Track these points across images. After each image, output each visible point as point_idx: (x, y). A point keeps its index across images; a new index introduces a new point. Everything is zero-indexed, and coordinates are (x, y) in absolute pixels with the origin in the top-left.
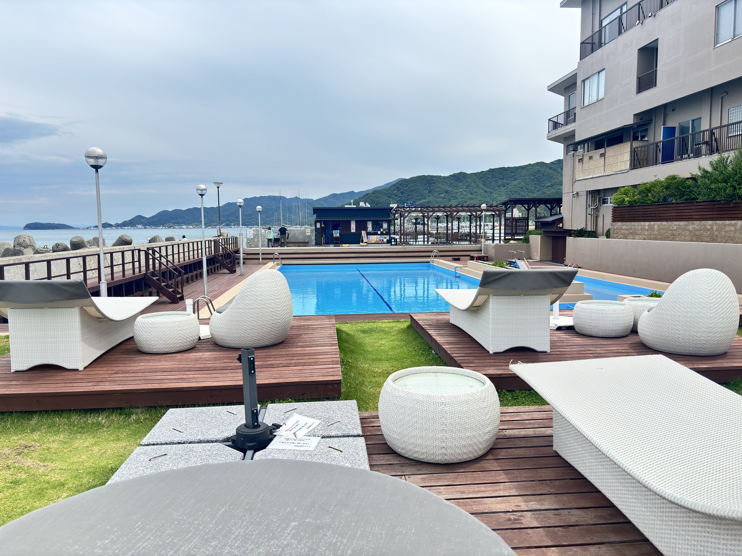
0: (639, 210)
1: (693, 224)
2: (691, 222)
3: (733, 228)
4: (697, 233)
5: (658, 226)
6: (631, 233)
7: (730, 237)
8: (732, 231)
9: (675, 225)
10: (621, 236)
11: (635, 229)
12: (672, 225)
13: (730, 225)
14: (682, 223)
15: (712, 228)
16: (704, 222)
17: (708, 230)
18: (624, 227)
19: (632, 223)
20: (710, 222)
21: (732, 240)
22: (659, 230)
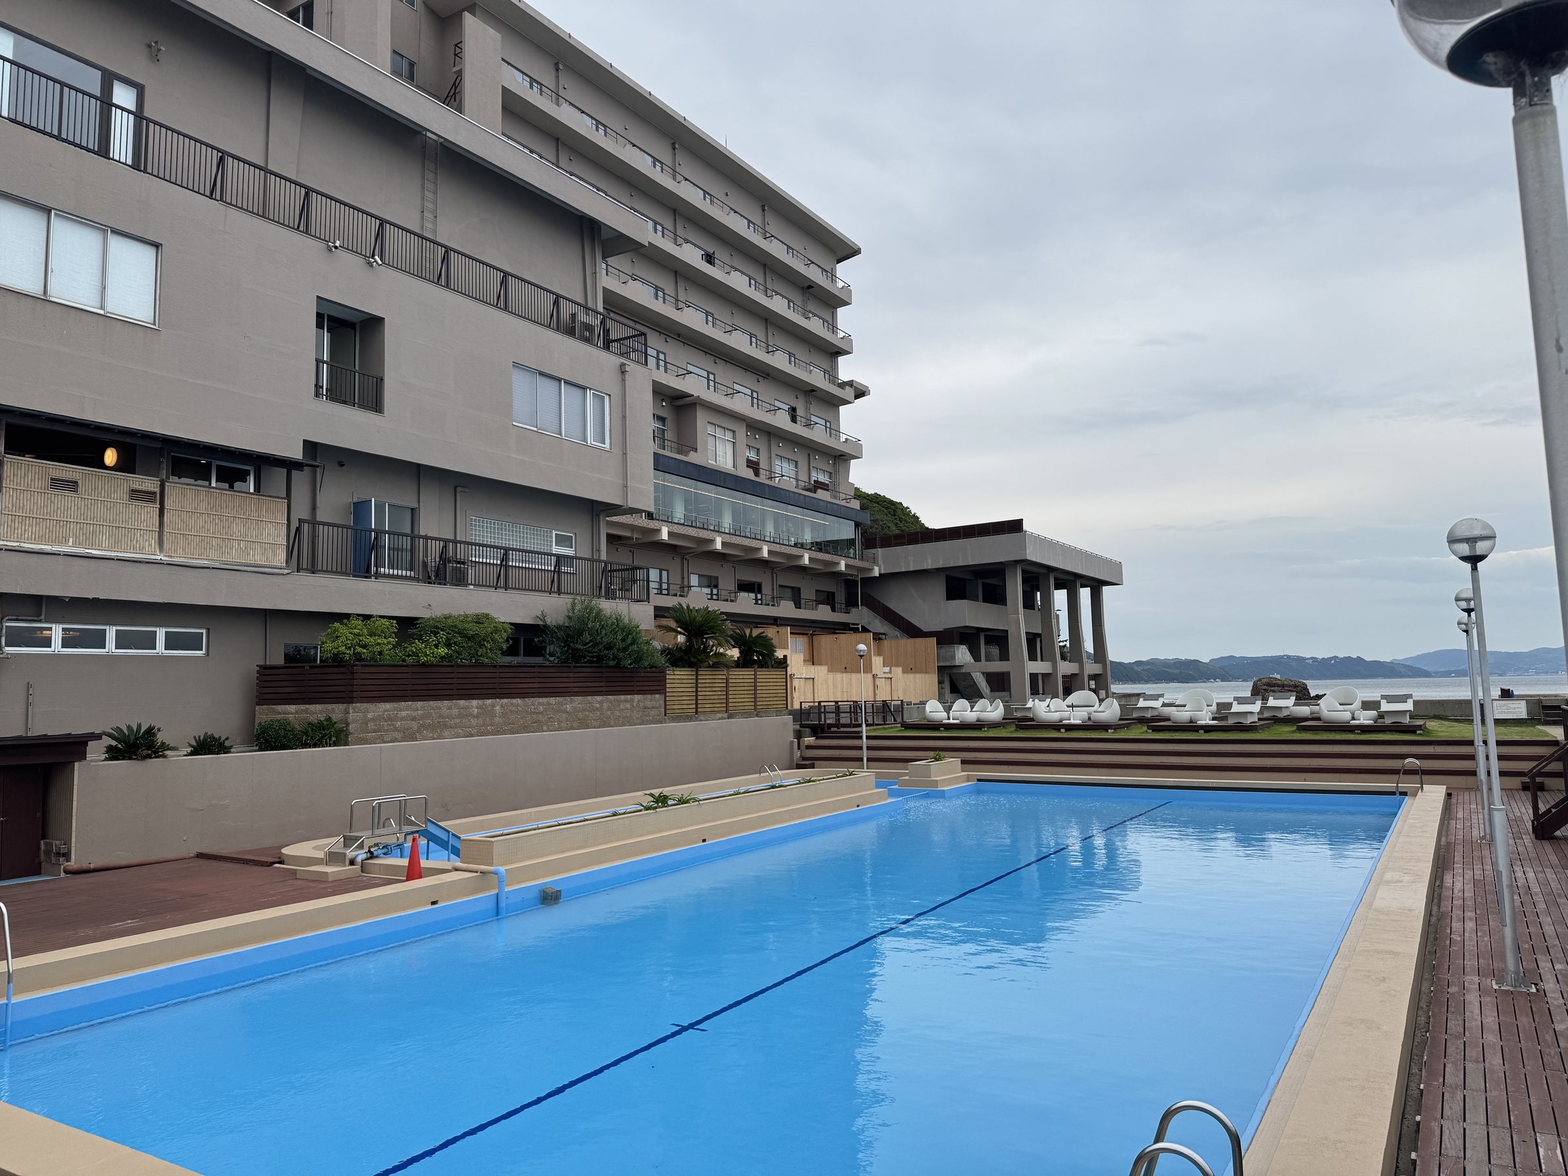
0: (452, 675)
1: (572, 701)
2: (568, 699)
3: (628, 706)
4: (580, 715)
5: (502, 706)
6: (426, 727)
7: (626, 717)
8: (627, 709)
9: (540, 704)
10: (399, 735)
11: (442, 717)
12: (533, 705)
13: (626, 701)
14: (552, 700)
15: (602, 706)
16: (589, 698)
17: (597, 709)
18: (404, 714)
19: (431, 703)
20: (599, 698)
21: (628, 722)
22: (504, 715)
